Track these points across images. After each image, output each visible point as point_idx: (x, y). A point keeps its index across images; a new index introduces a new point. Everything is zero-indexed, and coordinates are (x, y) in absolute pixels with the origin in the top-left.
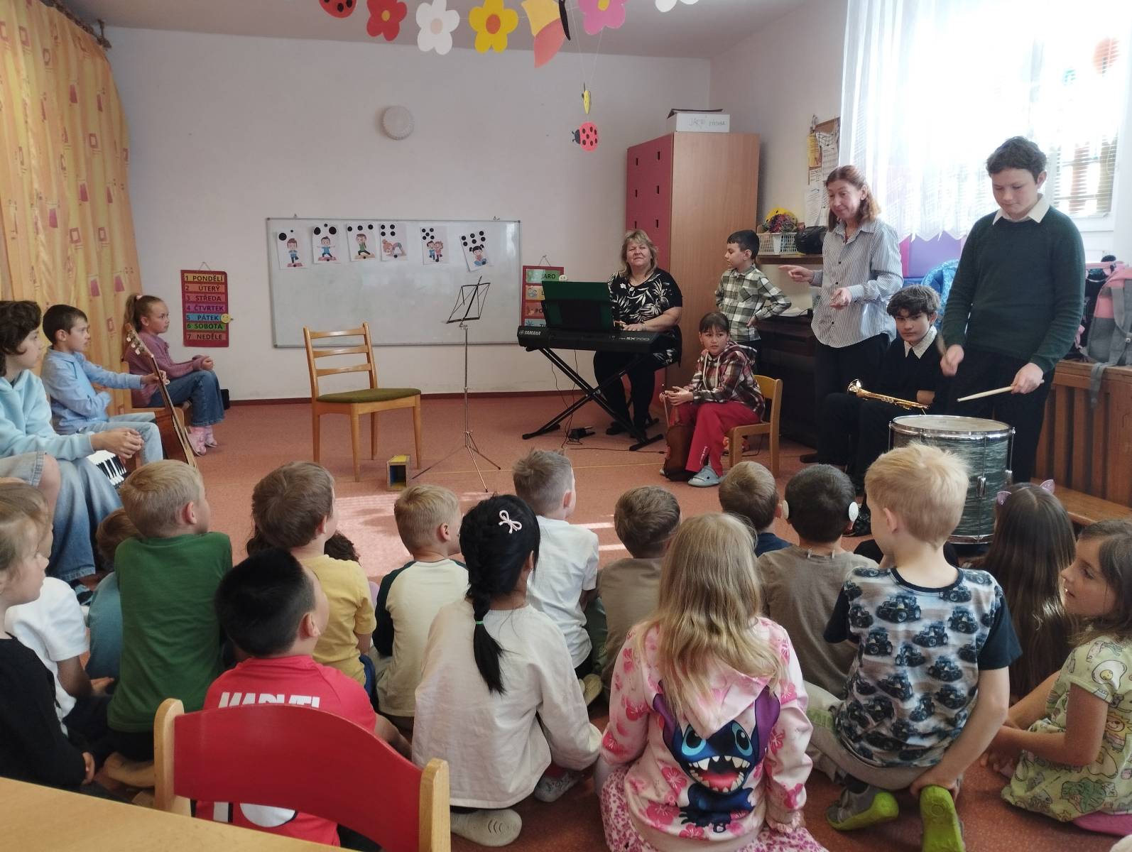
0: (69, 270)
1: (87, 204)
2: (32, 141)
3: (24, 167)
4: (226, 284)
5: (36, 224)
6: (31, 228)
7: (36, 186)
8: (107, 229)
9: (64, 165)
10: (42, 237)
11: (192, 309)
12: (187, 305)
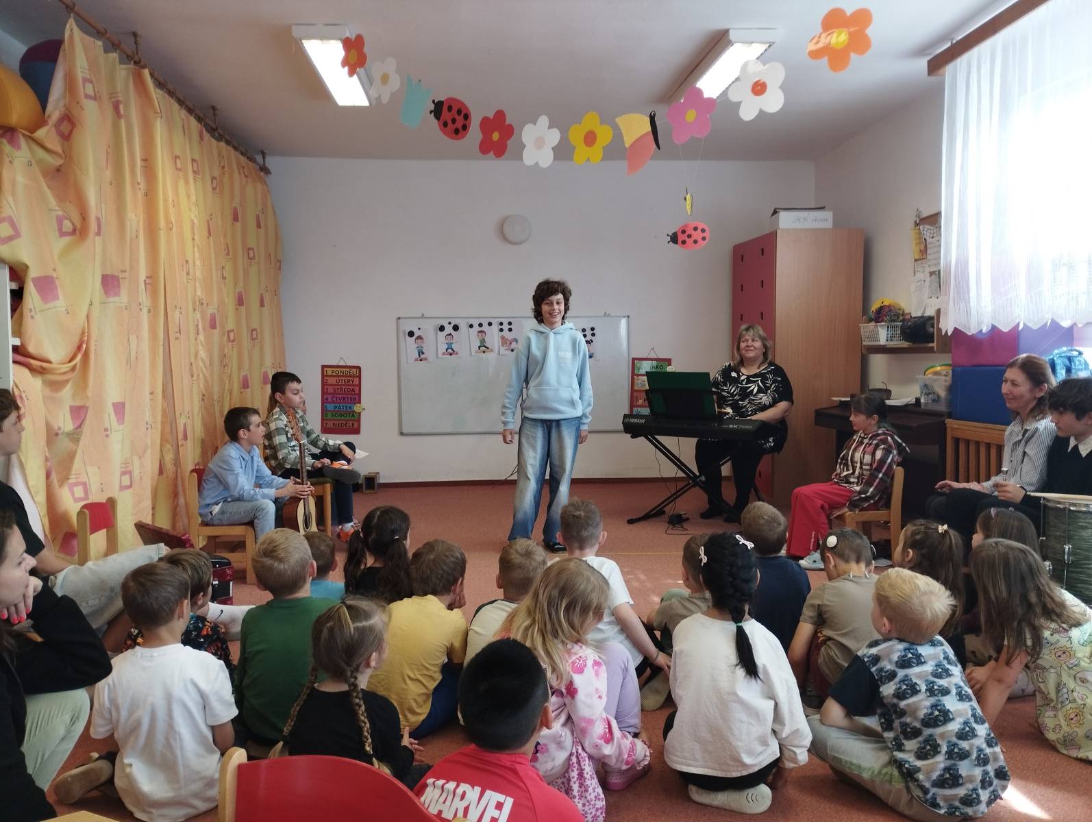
0: (224, 366)
1: (243, 309)
2: (197, 255)
3: (188, 277)
4: (359, 377)
5: (197, 326)
6: (192, 329)
7: (199, 293)
8: (258, 330)
9: (225, 275)
10: (201, 337)
11: (330, 400)
12: (325, 397)
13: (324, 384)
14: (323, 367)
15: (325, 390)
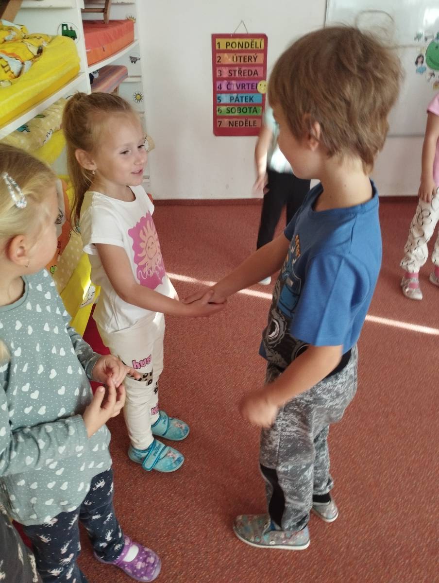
11: (224, 88)
12: (218, 84)
13: (216, 64)
14: (215, 37)
15: (218, 74)
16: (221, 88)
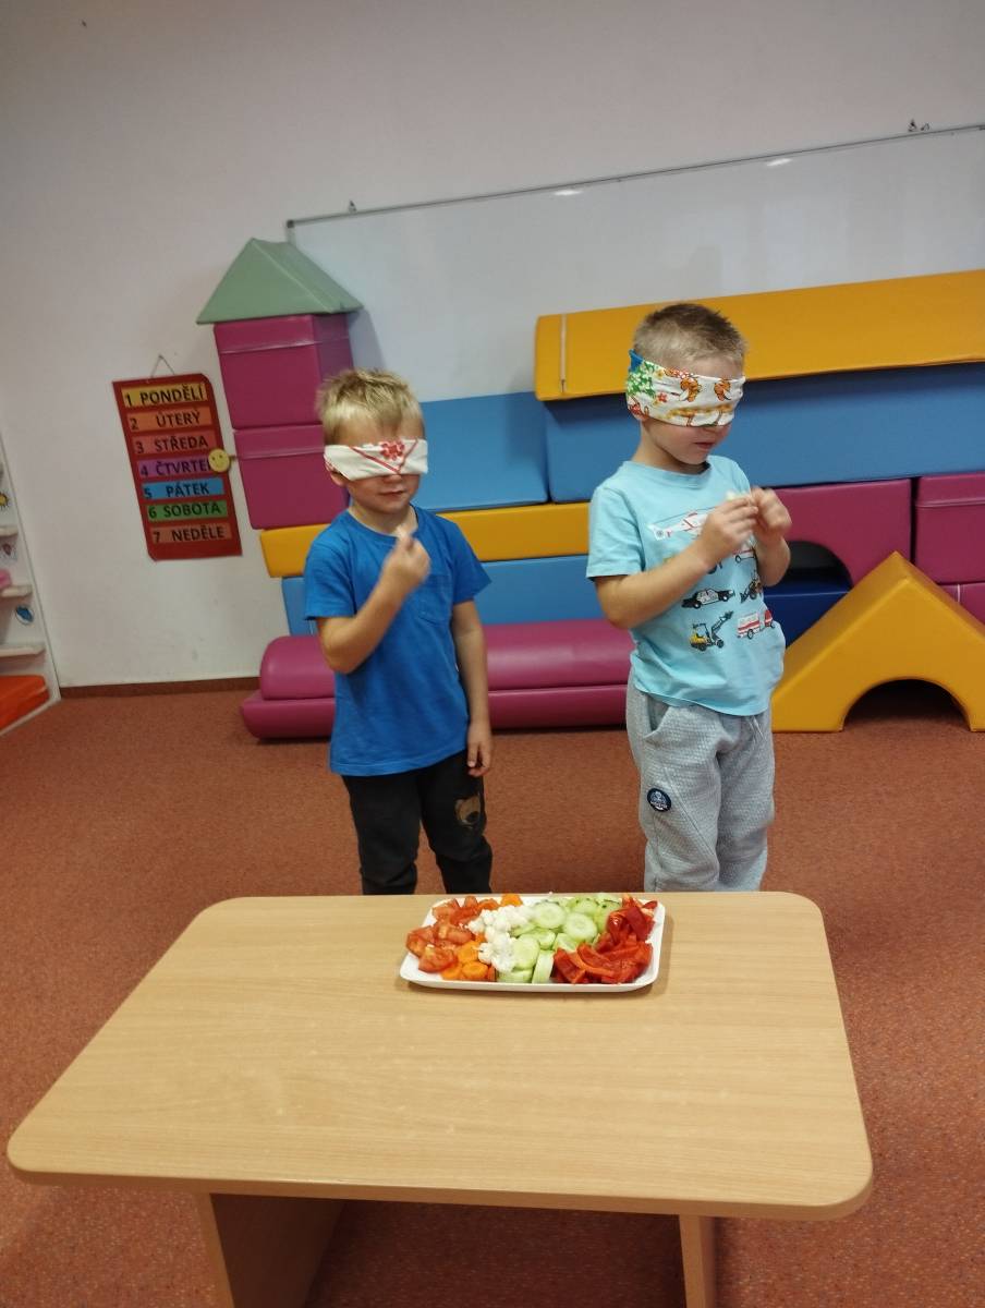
4: (212, 402)
11: (152, 473)
12: (140, 465)
13: (130, 433)
14: (119, 387)
15: (136, 448)
16: (146, 473)
